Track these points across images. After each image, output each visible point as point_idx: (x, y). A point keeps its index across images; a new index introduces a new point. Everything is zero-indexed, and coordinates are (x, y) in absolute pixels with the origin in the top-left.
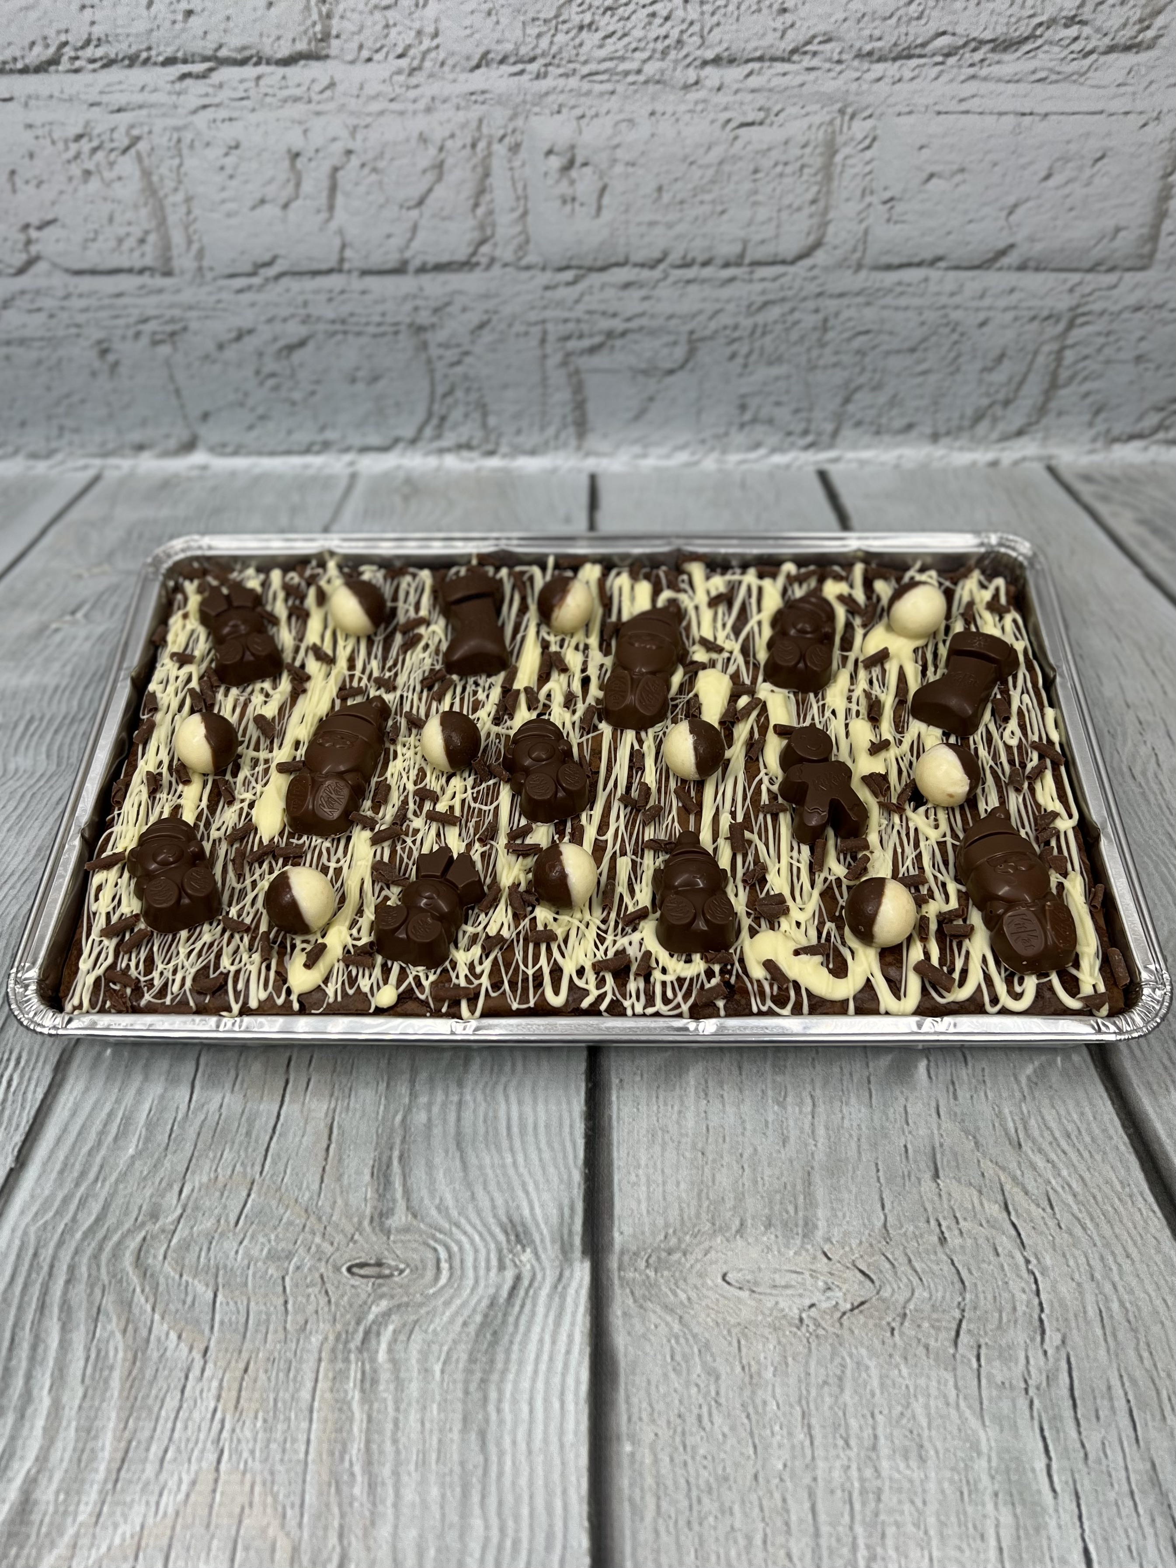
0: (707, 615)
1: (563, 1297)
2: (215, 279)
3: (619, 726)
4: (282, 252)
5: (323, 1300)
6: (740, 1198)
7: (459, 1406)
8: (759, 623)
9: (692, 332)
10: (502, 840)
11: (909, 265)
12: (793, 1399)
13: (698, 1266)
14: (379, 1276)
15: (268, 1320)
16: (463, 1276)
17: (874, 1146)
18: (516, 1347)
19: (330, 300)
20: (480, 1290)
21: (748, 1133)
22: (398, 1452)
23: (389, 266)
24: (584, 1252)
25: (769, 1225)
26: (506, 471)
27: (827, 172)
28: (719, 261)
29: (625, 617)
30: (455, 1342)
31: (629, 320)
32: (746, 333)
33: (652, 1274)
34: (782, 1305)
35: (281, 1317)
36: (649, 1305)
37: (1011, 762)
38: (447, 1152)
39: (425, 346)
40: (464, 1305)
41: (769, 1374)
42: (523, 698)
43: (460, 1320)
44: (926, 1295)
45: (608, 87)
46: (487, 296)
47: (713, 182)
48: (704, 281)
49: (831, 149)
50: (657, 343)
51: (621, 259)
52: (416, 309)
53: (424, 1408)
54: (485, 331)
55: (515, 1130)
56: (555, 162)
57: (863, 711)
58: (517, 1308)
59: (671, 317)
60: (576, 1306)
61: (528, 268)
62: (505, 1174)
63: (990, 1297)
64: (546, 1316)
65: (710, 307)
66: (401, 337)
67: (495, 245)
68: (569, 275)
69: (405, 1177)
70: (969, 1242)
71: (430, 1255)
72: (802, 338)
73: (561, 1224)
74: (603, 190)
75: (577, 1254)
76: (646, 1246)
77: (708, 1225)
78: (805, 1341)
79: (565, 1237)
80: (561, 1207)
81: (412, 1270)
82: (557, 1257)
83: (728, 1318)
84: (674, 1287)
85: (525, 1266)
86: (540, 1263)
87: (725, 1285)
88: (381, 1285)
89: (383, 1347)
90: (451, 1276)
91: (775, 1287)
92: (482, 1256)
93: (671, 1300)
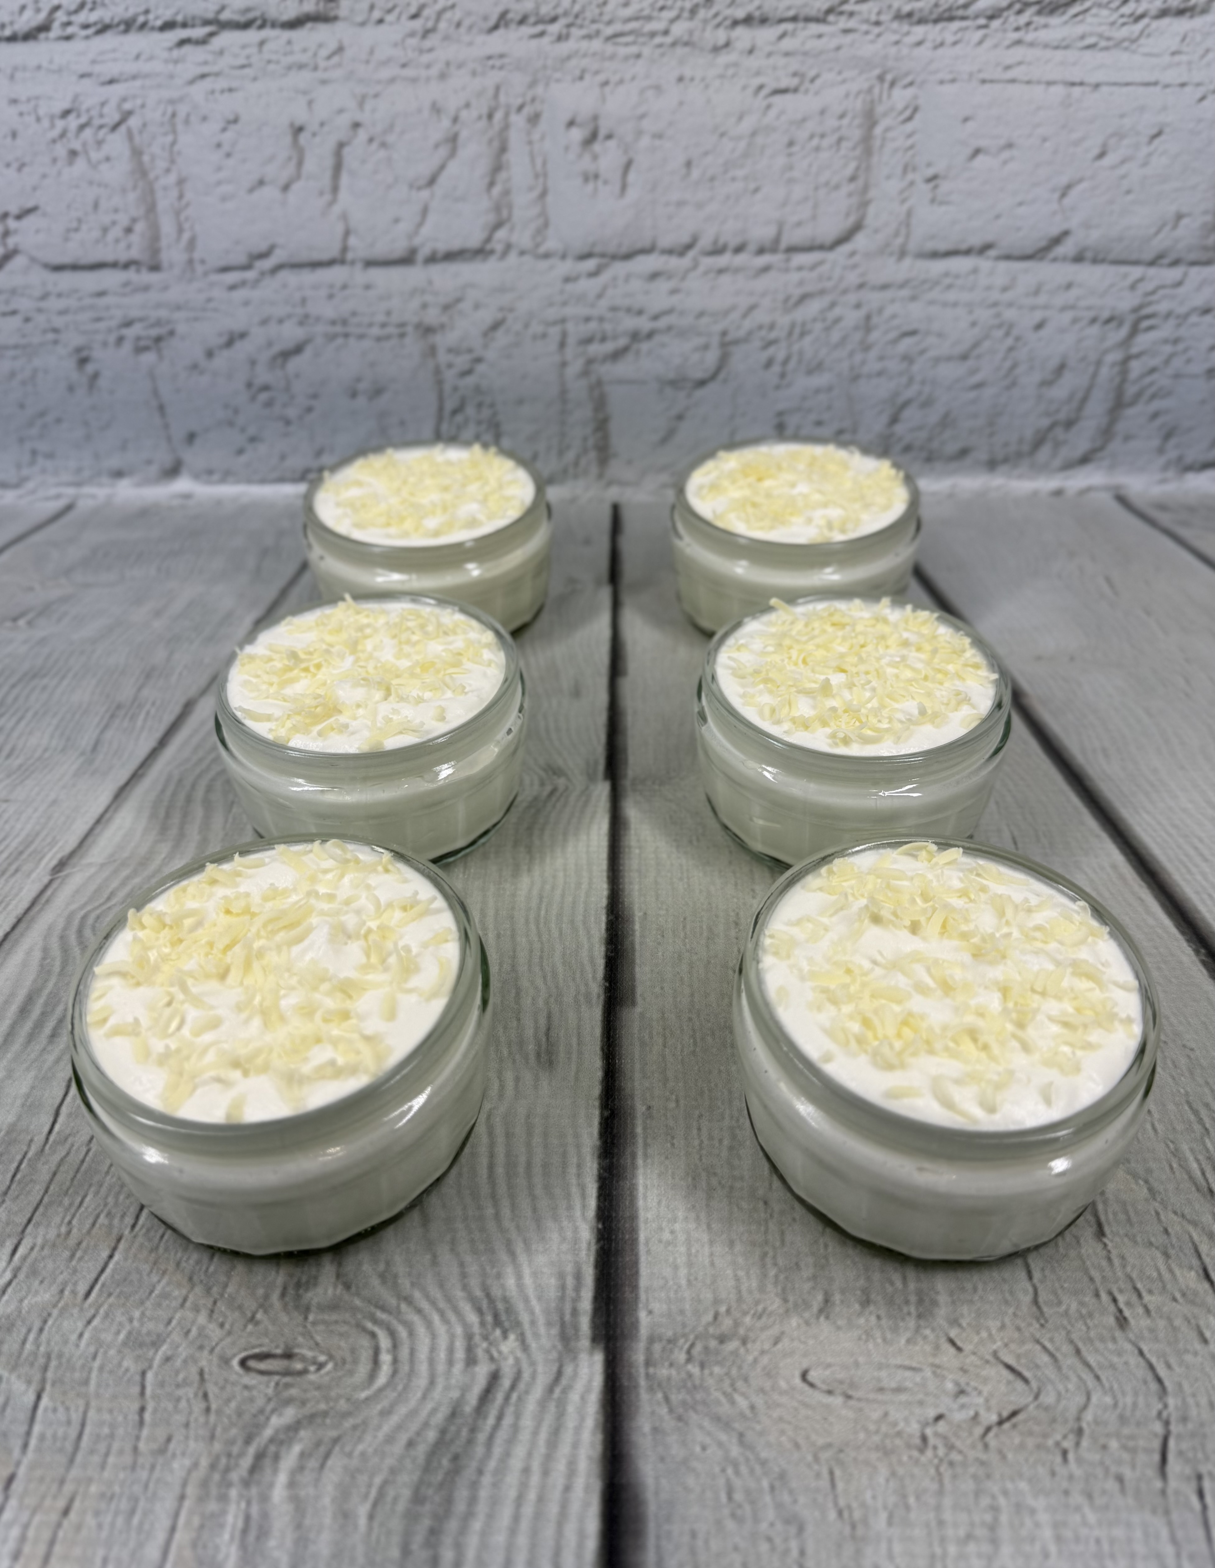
1: (561, 1405)
2: (206, 274)
4: (280, 240)
5: (199, 1407)
6: (822, 1265)
9: (724, 334)
11: (956, 253)
13: (765, 1360)
14: (287, 1373)
15: (112, 1436)
16: (412, 1372)
18: (487, 1480)
19: (330, 296)
20: (437, 1393)
23: (396, 255)
24: (594, 1340)
25: (866, 1301)
27: (867, 146)
28: (753, 247)
30: (393, 1471)
31: (656, 318)
32: (783, 334)
33: (695, 1371)
34: (894, 1416)
35: (132, 1431)
36: (693, 1417)
39: (433, 350)
40: (411, 1415)
41: (880, 1522)
43: (403, 1438)
44: (1108, 1400)
45: (634, 49)
46: (501, 290)
47: (746, 155)
48: (736, 271)
49: (870, 119)
50: (687, 346)
51: (648, 247)
52: (424, 306)
54: (499, 334)
55: (500, 1170)
56: (577, 135)
58: (491, 1421)
59: (700, 314)
60: (582, 1419)
61: (546, 256)
62: (483, 1230)
63: (1203, 1401)
64: (535, 1433)
65: (744, 302)
66: (408, 340)
67: (512, 229)
68: (591, 265)
70: (1161, 1324)
71: (365, 1342)
72: (844, 340)
73: (562, 1299)
74: (628, 165)
75: (585, 1342)
76: (687, 1330)
77: (778, 1302)
78: (932, 1471)
79: (568, 1317)
80: (561, 1276)
81: (336, 1365)
82: (554, 1347)
83: (814, 1437)
84: (729, 1390)
85: (505, 1359)
86: (529, 1356)
87: (806, 1388)
88: (287, 1386)
89: (282, 1478)
90: (395, 1373)
91: (881, 1390)
92: (443, 1343)
93: (725, 1409)
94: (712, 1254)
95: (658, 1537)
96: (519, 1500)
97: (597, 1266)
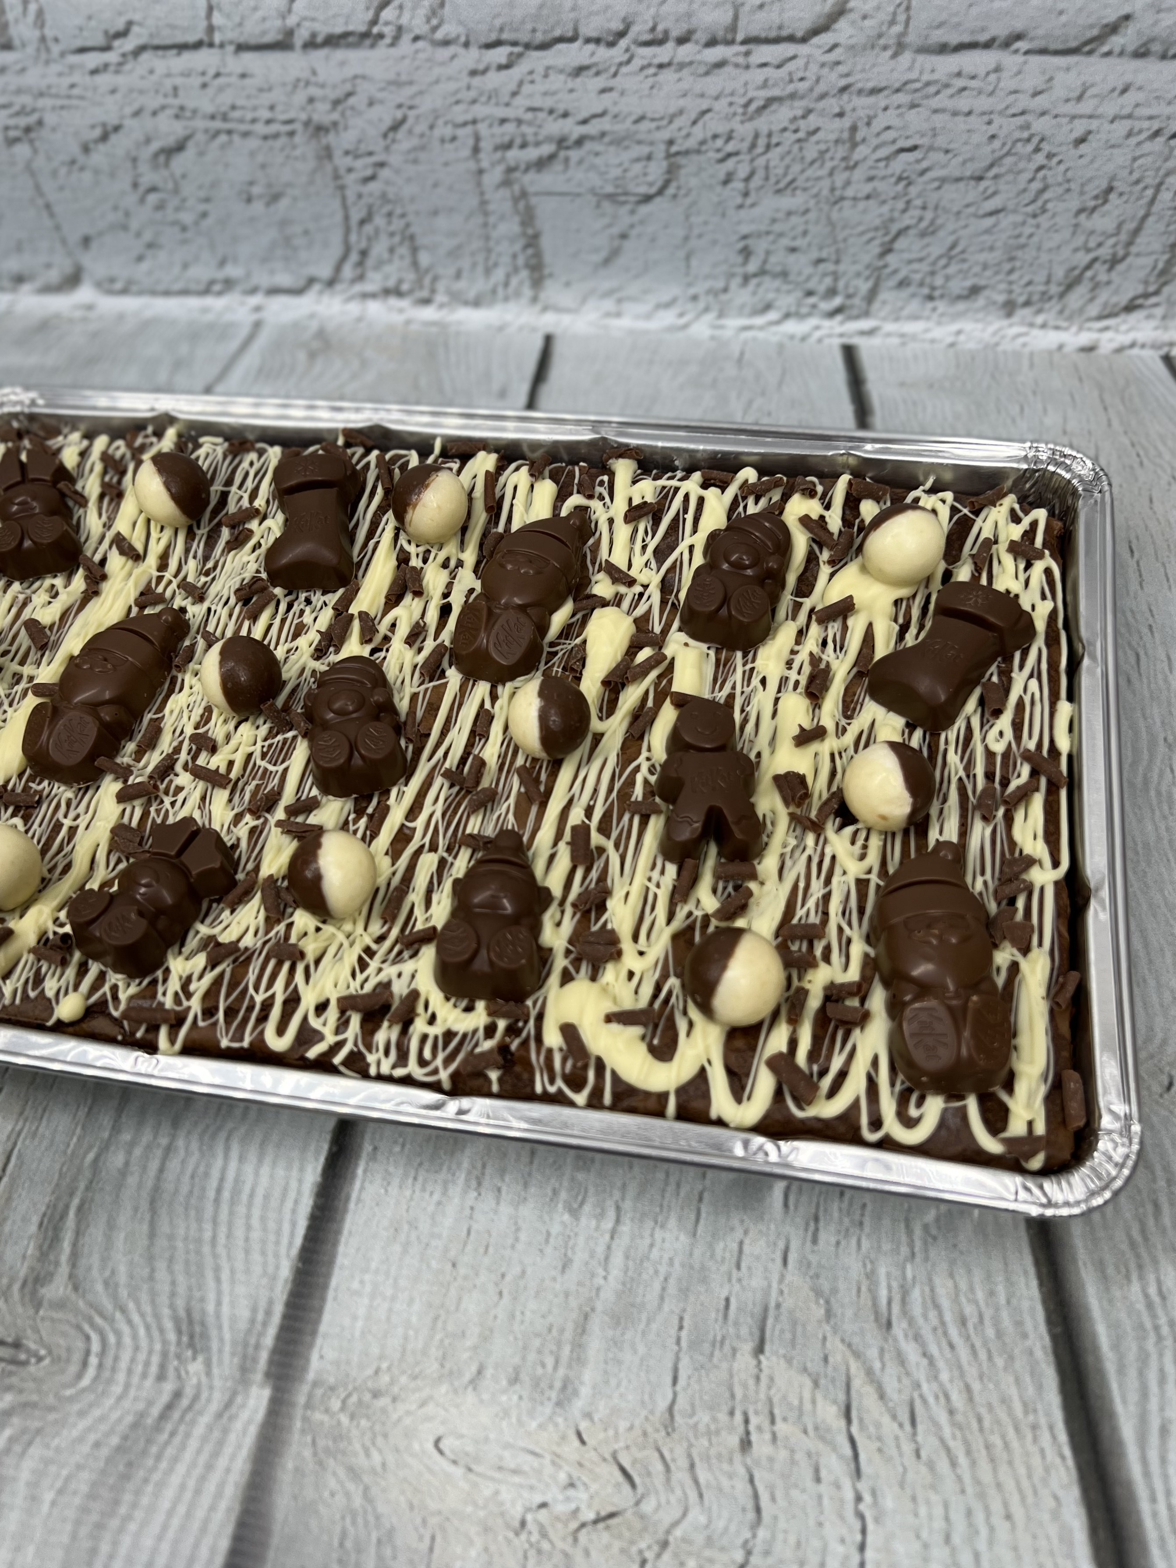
0: (623, 531)
1: (225, 1431)
2: (63, 54)
3: (471, 675)
4: (137, 17)
6: (486, 1337)
7: (61, 1554)
8: (691, 548)
9: (671, 142)
10: (280, 814)
11: (972, 46)
13: (408, 1421)
14: (14, 1362)
16: (110, 1381)
17: (684, 1292)
19: (204, 86)
20: (127, 1404)
21: (520, 1247)
23: (269, 38)
24: (268, 1375)
25: (515, 1380)
26: (441, 325)
28: (701, 37)
29: (515, 526)
31: (585, 121)
32: (745, 145)
33: (344, 1419)
34: (504, 1496)
36: (331, 1462)
37: (989, 776)
38: (136, 1209)
39: (327, 153)
40: (102, 1419)
42: (356, 625)
44: (703, 1519)
46: (396, 84)
48: (682, 66)
50: (626, 156)
51: (570, 34)
52: (311, 100)
53: (19, 1548)
54: (401, 134)
55: (226, 1194)
57: (803, 680)
58: (165, 1436)
59: (641, 119)
60: (240, 1445)
61: (446, 43)
62: (198, 1252)
63: (792, 1539)
64: (198, 1452)
65: (694, 106)
66: (298, 139)
68: (500, 54)
69: (78, 1233)
70: (783, 1454)
71: (80, 1344)
72: (822, 153)
73: (249, 1331)
75: (259, 1376)
76: (348, 1381)
77: (436, 1366)
78: (521, 1555)
79: (250, 1350)
80: (254, 1309)
81: (52, 1360)
82: (233, 1375)
83: (428, 1501)
84: (368, 1443)
85: (190, 1379)
86: (210, 1380)
87: (435, 1454)
88: (10, 1373)
90: (96, 1378)
91: (500, 1469)
92: (142, 1357)
93: (361, 1461)
96: (170, 1513)
97: (287, 1303)
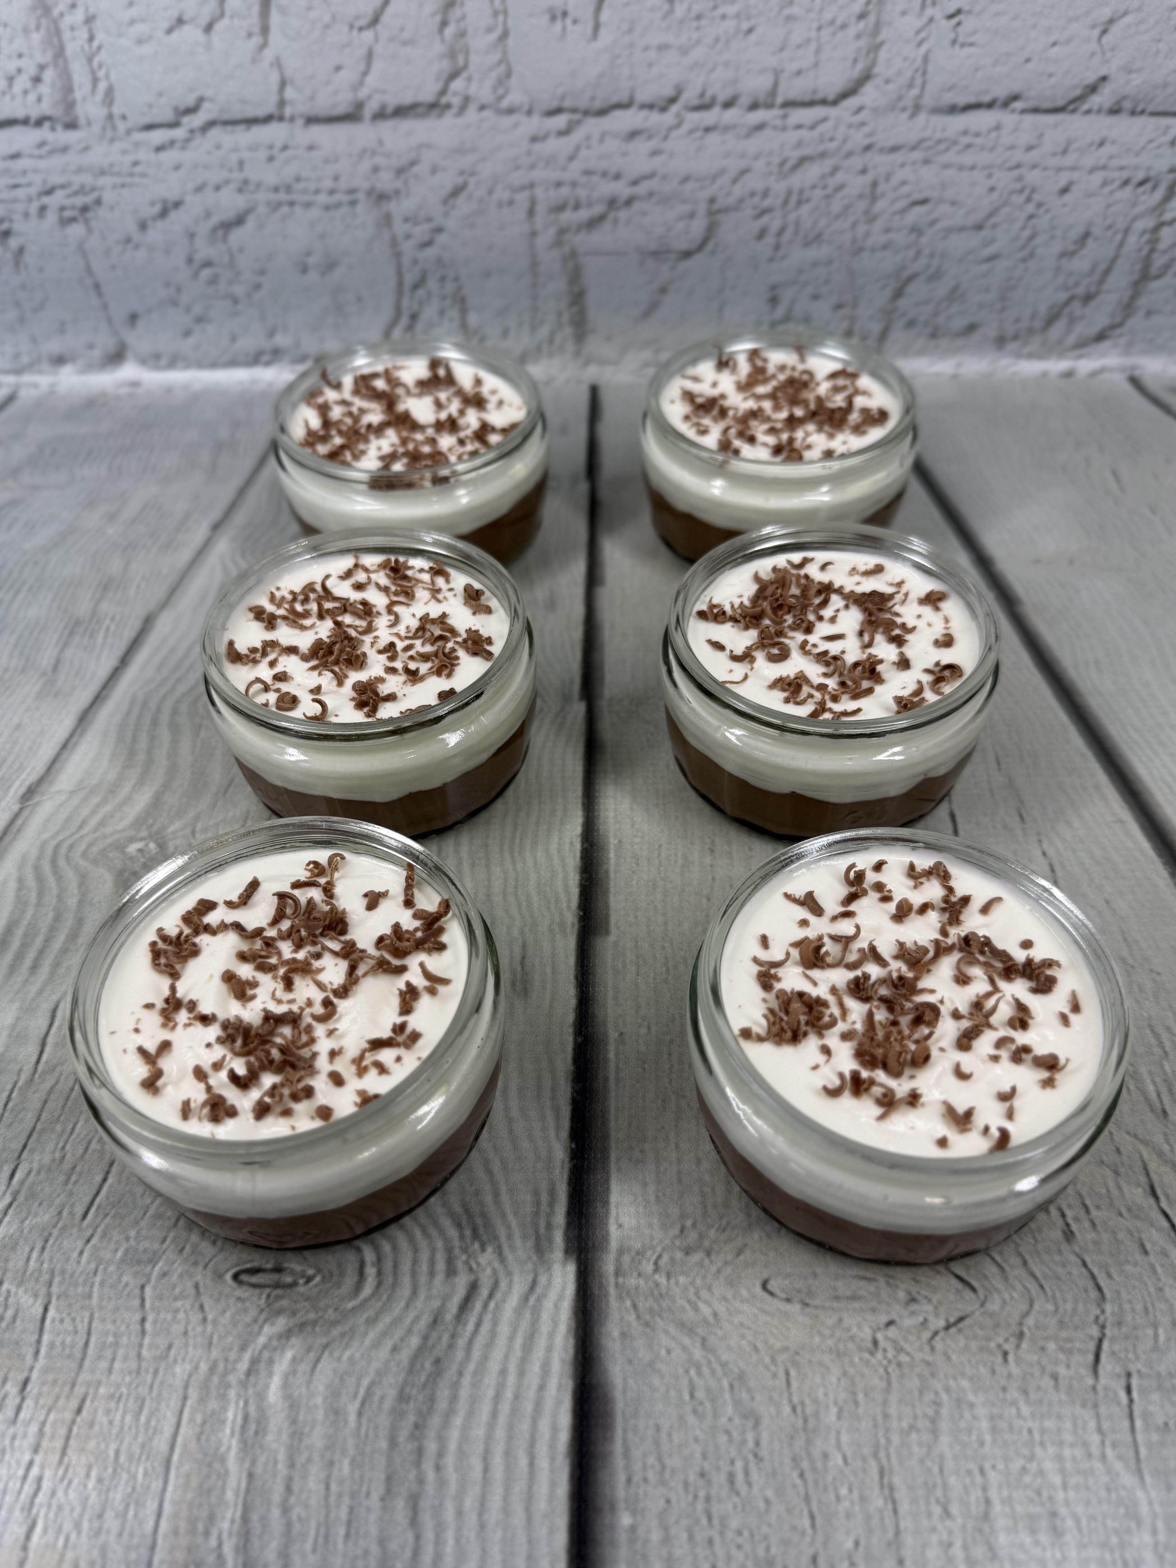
1: (536, 1312)
2: (129, 132)
4: (209, 93)
5: (196, 1317)
7: (381, 1461)
9: (711, 201)
11: (977, 106)
12: (867, 1451)
13: (728, 1270)
14: (278, 1286)
15: (116, 1344)
16: (396, 1283)
18: (466, 1380)
19: (271, 158)
20: (419, 1305)
22: (289, 1525)
23: (341, 110)
24: (567, 1251)
28: (745, 101)
32: (779, 202)
33: (662, 1279)
34: (847, 1322)
35: (135, 1339)
36: (659, 1323)
39: (388, 219)
40: (395, 1323)
41: (830, 1417)
44: (1050, 1307)
46: (461, 151)
48: (726, 128)
50: (671, 215)
51: (626, 101)
52: (376, 169)
53: (331, 1463)
54: (461, 200)
58: (470, 1327)
59: (686, 179)
60: (555, 1324)
61: (510, 111)
63: (1139, 1308)
64: (512, 1338)
65: (735, 165)
66: (359, 208)
67: (469, 80)
68: (561, 121)
70: (1105, 1237)
71: (353, 1259)
72: (846, 209)
73: (536, 1213)
75: (558, 1255)
76: (655, 1243)
77: (741, 1217)
78: (881, 1371)
80: (536, 1193)
81: (324, 1278)
82: (529, 1258)
83: (771, 1341)
84: (693, 1298)
85: (484, 1270)
86: (506, 1267)
87: (766, 1296)
88: (278, 1298)
89: (276, 1382)
90: (378, 1285)
91: (837, 1298)
92: (424, 1256)
93: (689, 1315)
94: (679, 1172)
95: (625, 1431)
96: (497, 1398)
97: (569, 1184)
